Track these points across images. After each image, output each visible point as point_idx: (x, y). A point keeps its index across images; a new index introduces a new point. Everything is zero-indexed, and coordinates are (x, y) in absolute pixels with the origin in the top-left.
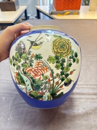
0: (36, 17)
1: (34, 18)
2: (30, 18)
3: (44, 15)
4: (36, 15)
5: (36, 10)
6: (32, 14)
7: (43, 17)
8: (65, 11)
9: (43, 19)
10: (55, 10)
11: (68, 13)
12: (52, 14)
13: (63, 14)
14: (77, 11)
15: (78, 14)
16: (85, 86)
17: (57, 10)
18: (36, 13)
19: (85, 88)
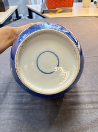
0: (28, 17)
1: (27, 18)
2: (22, 18)
3: (37, 15)
5: (27, 10)
6: (23, 15)
7: (36, 17)
8: (57, 9)
10: (47, 9)
11: (60, 11)
12: (43, 13)
13: (55, 12)
14: (70, 9)
15: (71, 11)
17: (48, 9)
18: (28, 13)
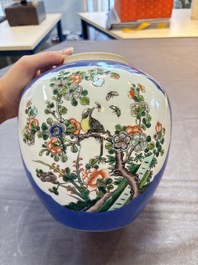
0: (81, 36)
1: (77, 37)
2: (68, 38)
3: (97, 32)
4: (80, 33)
5: (80, 22)
6: (72, 31)
7: (96, 35)
8: (139, 21)
9: (95, 39)
10: (118, 21)
11: (145, 25)
12: (112, 28)
13: (135, 28)
14: (165, 21)
15: (168, 26)
16: (180, 184)
17: (122, 21)
18: (80, 27)
19: (180, 187)
